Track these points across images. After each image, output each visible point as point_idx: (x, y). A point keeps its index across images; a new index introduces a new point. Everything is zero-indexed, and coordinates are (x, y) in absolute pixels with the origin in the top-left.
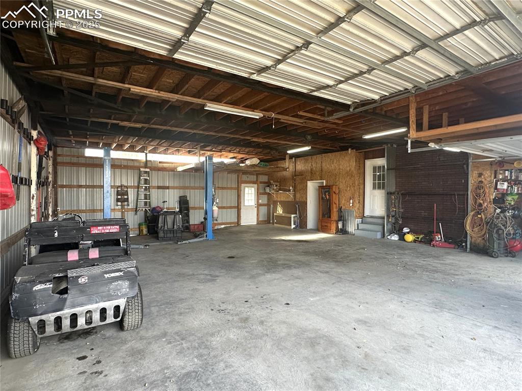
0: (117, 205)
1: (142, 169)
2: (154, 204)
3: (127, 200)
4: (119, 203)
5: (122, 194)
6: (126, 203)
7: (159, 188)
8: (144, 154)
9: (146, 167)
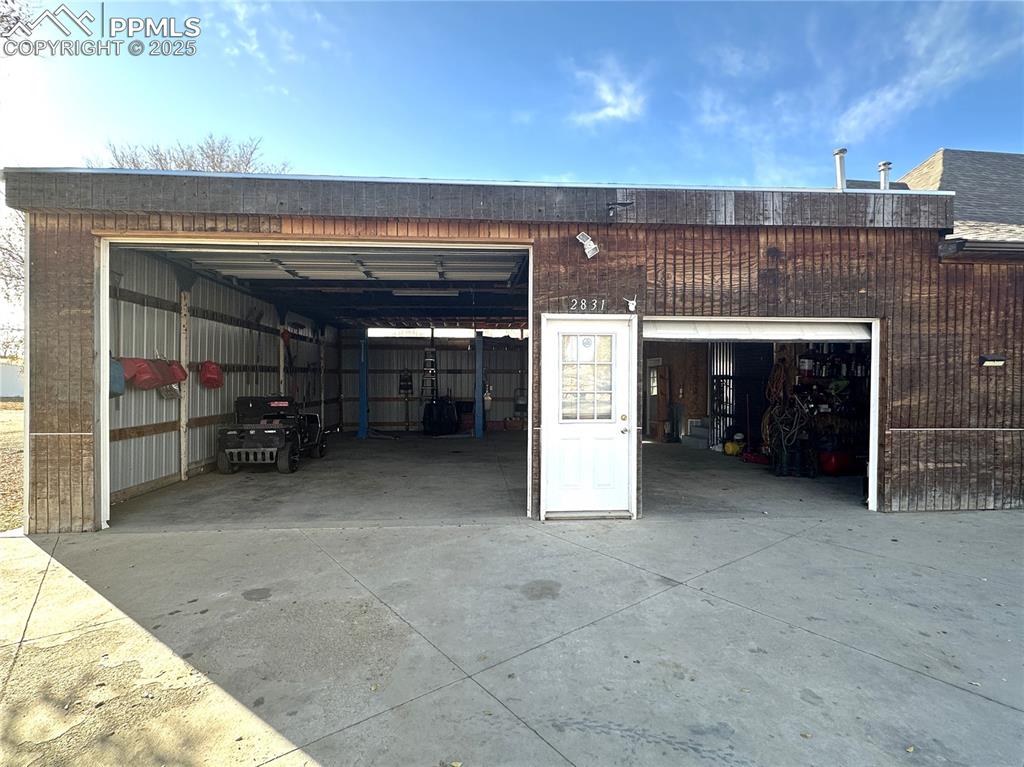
0: (400, 393)
1: (427, 349)
2: (443, 392)
3: (411, 387)
4: (402, 391)
5: (406, 381)
6: (410, 391)
7: (449, 372)
8: (430, 330)
9: (432, 346)
